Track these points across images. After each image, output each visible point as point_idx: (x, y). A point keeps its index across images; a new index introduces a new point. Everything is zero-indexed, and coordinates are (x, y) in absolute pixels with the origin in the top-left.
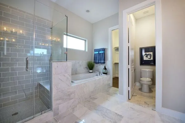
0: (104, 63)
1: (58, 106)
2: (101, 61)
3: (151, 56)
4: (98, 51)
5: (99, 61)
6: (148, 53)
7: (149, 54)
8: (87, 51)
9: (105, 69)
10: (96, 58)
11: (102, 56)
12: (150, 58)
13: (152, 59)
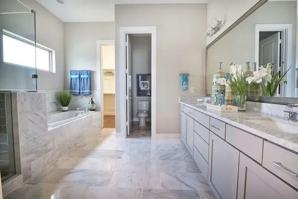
0: (90, 93)
1: (30, 165)
2: (85, 91)
3: (147, 86)
4: (78, 73)
5: (81, 91)
6: (144, 82)
7: (146, 83)
8: (54, 71)
9: (93, 103)
10: (75, 85)
11: (85, 83)
12: (147, 88)
13: (148, 89)
